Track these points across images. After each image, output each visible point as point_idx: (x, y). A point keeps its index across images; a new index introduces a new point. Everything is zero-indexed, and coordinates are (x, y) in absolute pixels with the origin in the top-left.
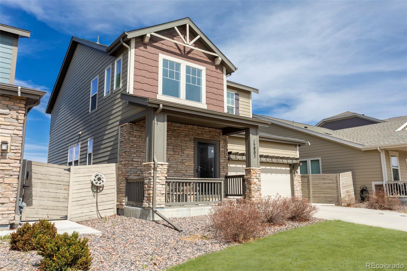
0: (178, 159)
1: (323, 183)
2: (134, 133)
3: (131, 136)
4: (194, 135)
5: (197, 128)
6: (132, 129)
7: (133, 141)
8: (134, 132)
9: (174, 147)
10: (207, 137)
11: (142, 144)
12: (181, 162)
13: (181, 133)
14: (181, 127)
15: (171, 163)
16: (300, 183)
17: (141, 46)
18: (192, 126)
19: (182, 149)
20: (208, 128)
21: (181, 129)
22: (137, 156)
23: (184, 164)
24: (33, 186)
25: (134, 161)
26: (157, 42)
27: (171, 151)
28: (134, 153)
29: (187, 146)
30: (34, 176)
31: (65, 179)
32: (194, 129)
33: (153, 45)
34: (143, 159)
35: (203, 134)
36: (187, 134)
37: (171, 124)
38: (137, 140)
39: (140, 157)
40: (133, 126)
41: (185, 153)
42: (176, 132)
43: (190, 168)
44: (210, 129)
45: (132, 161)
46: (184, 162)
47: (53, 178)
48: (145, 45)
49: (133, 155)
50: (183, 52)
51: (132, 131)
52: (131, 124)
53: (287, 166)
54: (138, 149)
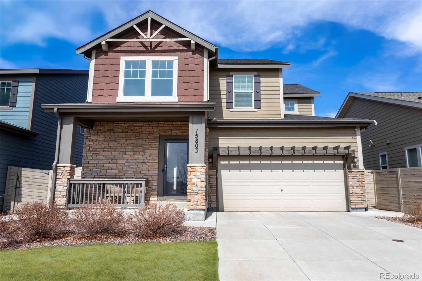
0: (139, 159)
1: (414, 182)
2: (91, 138)
3: (88, 141)
4: (159, 132)
5: (164, 124)
6: (89, 134)
7: (90, 145)
8: (91, 136)
9: (134, 147)
10: (177, 133)
11: (99, 147)
12: (142, 162)
13: (143, 132)
14: (143, 126)
15: (130, 164)
16: (362, 182)
17: (102, 55)
18: (158, 123)
19: (143, 148)
20: (179, 123)
21: (143, 128)
22: (93, 159)
23: (145, 164)
24: (22, 187)
25: (90, 164)
26: (118, 47)
27: (130, 152)
28: (90, 156)
29: (151, 145)
30: (23, 179)
31: (45, 181)
32: (160, 126)
33: (115, 50)
34: (99, 161)
35: (172, 130)
36: (151, 132)
37: (131, 124)
38: (93, 144)
39: (96, 159)
40: (90, 131)
41: (147, 152)
42: (137, 132)
43: (153, 168)
44: (182, 123)
45: (87, 164)
46: (146, 162)
47: (36, 180)
48: (106, 53)
49: (89, 158)
50: (149, 48)
51: (89, 135)
52: (88, 130)
53: (337, 159)
54: (94, 152)
